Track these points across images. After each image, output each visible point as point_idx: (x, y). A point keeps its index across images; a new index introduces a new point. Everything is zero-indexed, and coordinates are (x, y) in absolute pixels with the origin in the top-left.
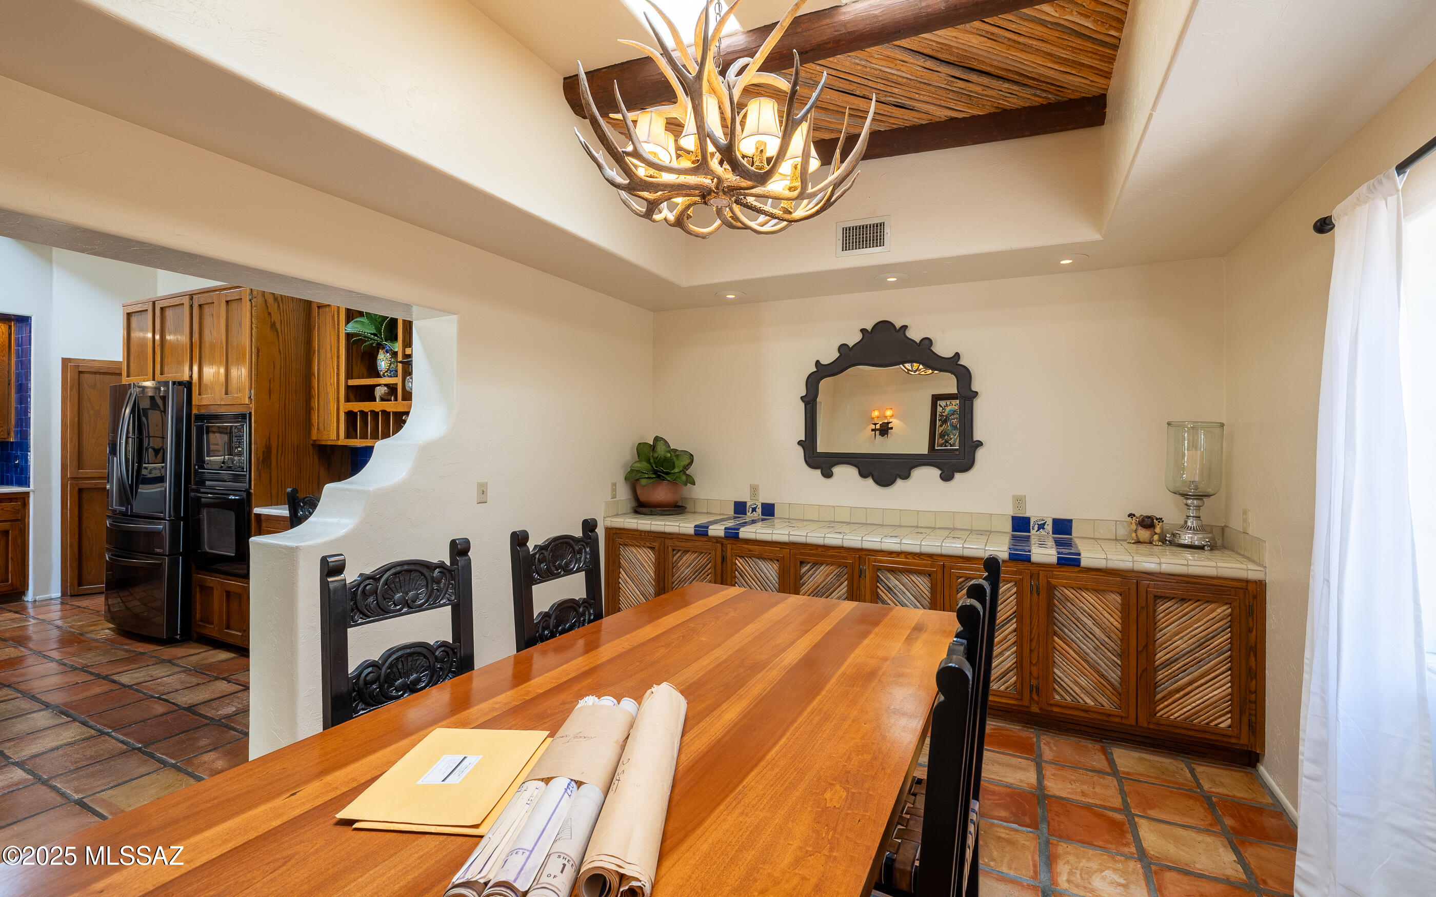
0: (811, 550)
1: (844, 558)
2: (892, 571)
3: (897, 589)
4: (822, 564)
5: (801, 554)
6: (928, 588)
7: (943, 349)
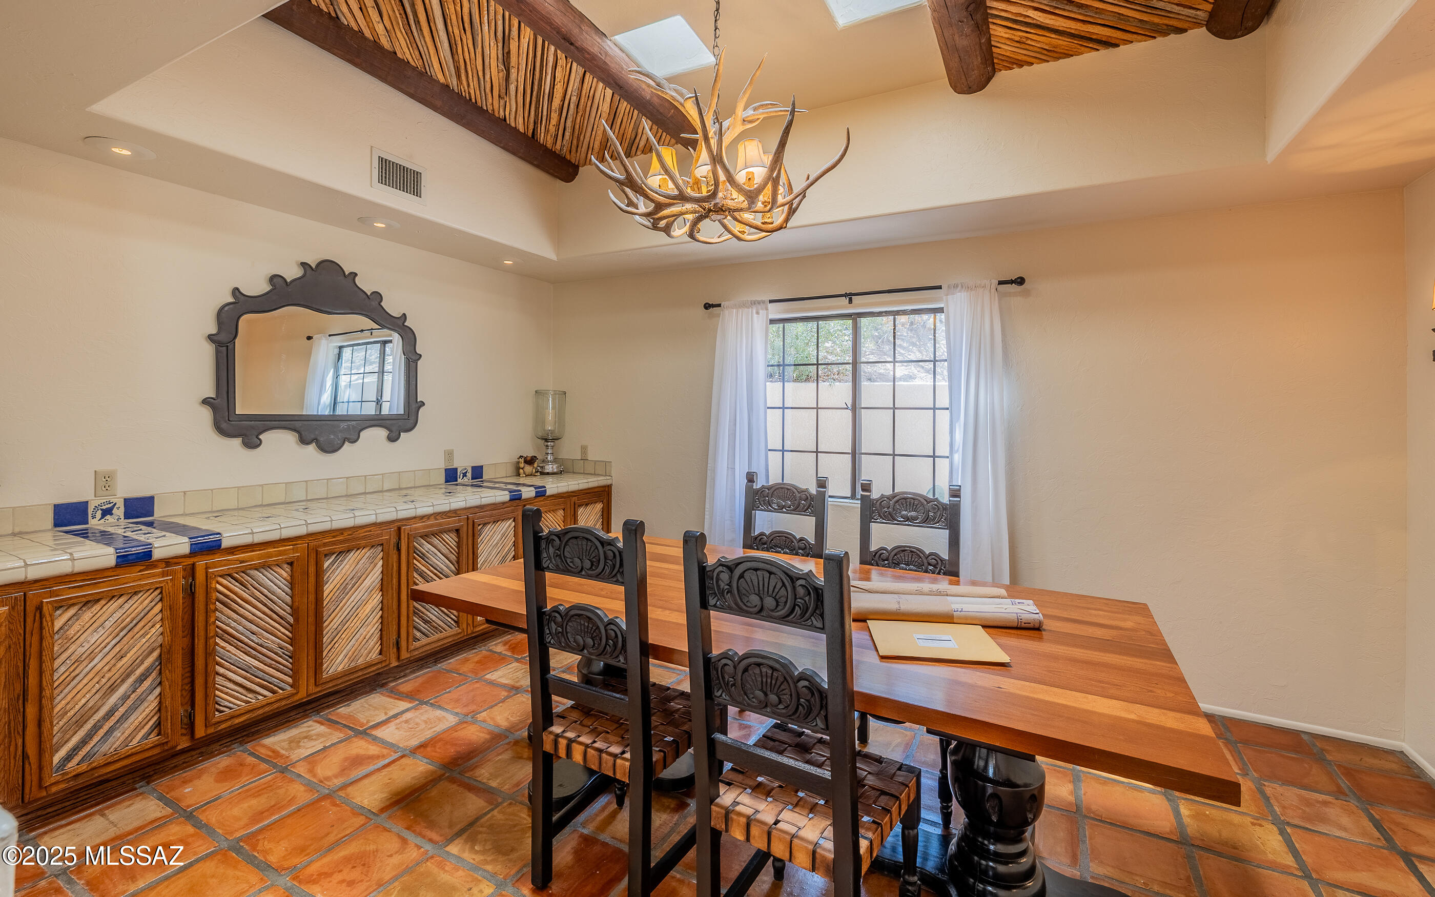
0: (334, 537)
1: (378, 536)
2: (425, 536)
3: (430, 552)
4: (349, 551)
5: (325, 545)
6: (455, 543)
7: (393, 306)
